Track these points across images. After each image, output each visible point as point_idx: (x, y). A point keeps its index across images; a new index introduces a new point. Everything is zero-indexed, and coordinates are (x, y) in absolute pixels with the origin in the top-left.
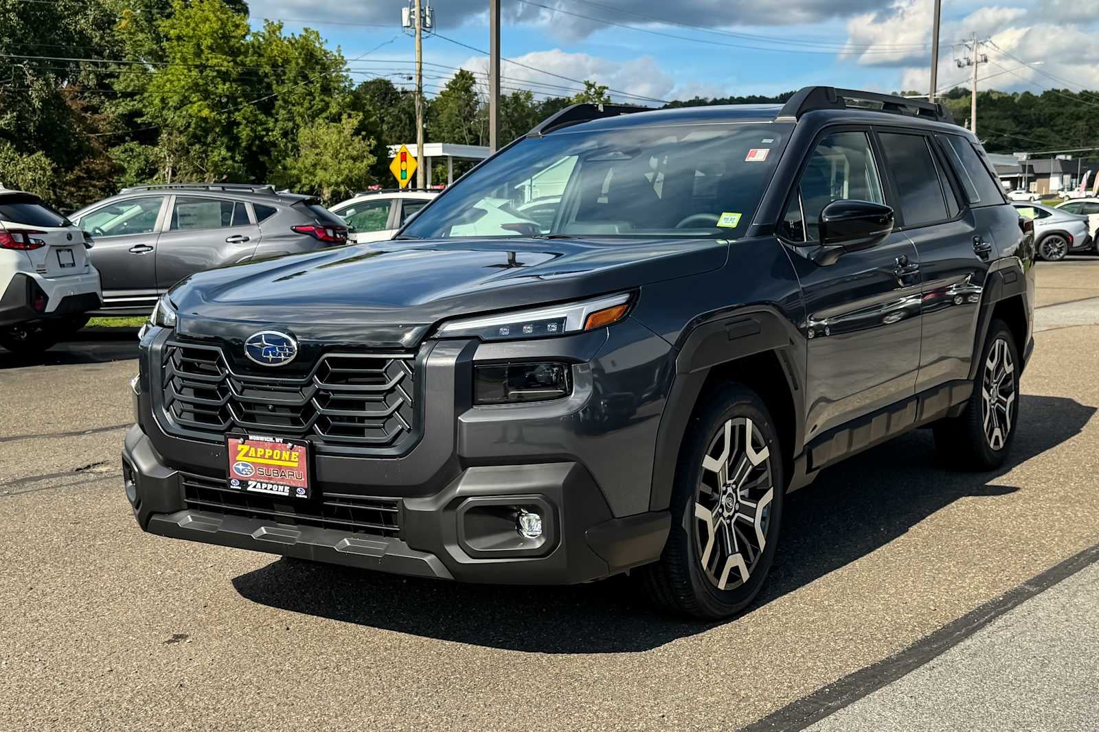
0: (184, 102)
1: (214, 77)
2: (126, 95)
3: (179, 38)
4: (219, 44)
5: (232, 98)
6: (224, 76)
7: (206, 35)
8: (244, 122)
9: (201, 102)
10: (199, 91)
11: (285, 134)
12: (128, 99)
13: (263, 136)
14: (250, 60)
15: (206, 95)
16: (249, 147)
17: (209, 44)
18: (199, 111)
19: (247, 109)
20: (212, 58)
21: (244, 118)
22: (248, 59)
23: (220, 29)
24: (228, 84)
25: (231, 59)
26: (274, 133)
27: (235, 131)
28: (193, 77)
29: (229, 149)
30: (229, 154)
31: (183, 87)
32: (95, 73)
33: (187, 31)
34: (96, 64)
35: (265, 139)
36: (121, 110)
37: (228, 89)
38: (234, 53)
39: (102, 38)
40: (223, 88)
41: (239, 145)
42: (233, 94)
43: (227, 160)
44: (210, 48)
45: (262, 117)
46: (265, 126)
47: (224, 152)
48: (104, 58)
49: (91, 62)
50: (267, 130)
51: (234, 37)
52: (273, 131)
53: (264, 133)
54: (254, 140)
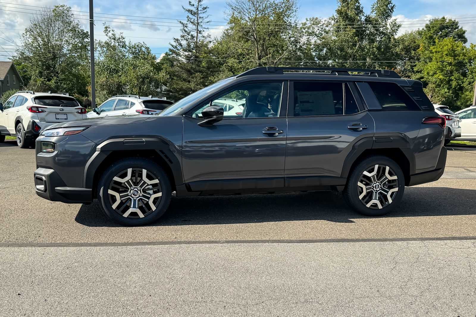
0: (435, 73)
1: (446, 65)
2: (418, 72)
3: (436, 52)
4: (450, 53)
5: (452, 72)
6: (450, 64)
7: (445, 50)
8: (455, 79)
9: (440, 73)
10: (439, 69)
11: (470, 83)
12: (420, 73)
13: (461, 84)
14: (461, 58)
15: (442, 71)
16: (455, 88)
17: (446, 53)
18: (439, 76)
19: (456, 75)
20: (446, 58)
21: (455, 78)
22: (460, 58)
23: (451, 48)
24: (451, 67)
25: (453, 58)
26: (466, 83)
27: (451, 83)
28: (438, 65)
29: (448, 89)
30: (448, 91)
31: (435, 68)
32: (410, 65)
33: (440, 50)
34: (411, 63)
35: (462, 85)
36: (417, 77)
37: (450, 68)
38: (455, 56)
39: (415, 53)
40: (449, 68)
41: (452, 87)
42: (452, 70)
43: (447, 93)
44: (447, 55)
45: (462, 78)
46: (462, 81)
47: (446, 90)
48: (414, 60)
49: (410, 62)
50: (463, 82)
51: (456, 50)
52: (465, 82)
53: (462, 83)
54: (457, 86)
